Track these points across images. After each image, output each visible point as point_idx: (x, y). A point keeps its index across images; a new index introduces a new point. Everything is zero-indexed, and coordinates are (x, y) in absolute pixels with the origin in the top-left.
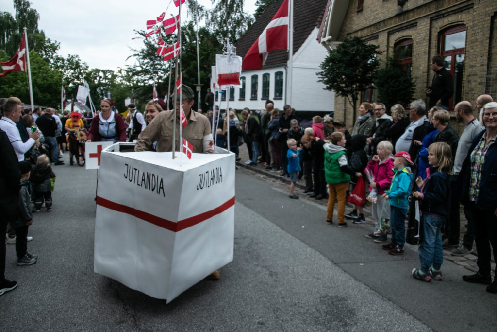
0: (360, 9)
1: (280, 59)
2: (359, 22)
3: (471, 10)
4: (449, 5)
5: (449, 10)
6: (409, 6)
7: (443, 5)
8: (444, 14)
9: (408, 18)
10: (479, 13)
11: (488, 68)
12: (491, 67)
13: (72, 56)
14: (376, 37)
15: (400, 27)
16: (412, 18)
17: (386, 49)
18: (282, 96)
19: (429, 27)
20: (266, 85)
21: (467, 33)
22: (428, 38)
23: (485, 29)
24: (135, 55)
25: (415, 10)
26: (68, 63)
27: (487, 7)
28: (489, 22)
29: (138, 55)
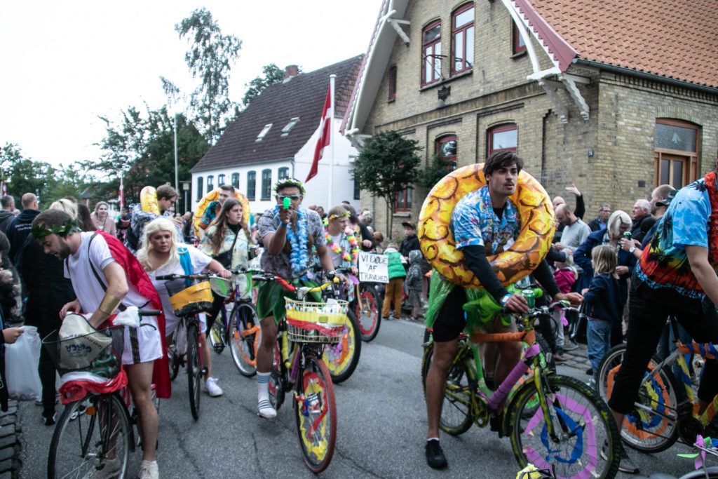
0: (392, 100)
1: (284, 152)
2: (390, 115)
3: (521, 109)
4: (498, 102)
5: (498, 108)
6: (451, 100)
7: (490, 103)
8: (491, 111)
9: (451, 113)
10: (530, 114)
11: (543, 169)
12: (546, 169)
14: (413, 132)
15: (442, 121)
16: (455, 113)
17: (425, 145)
19: (475, 124)
21: (518, 133)
22: (475, 135)
23: (537, 130)
24: (94, 144)
25: (459, 105)
26: (5, 152)
27: (538, 108)
28: (542, 123)
29: (98, 144)
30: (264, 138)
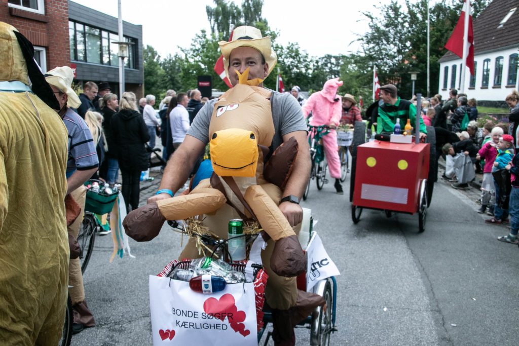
13: (292, 44)
18: (515, 84)
20: (499, 70)
24: (359, 40)
26: (288, 51)
29: (362, 39)
30: (505, 24)
